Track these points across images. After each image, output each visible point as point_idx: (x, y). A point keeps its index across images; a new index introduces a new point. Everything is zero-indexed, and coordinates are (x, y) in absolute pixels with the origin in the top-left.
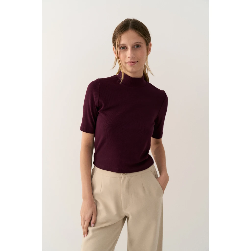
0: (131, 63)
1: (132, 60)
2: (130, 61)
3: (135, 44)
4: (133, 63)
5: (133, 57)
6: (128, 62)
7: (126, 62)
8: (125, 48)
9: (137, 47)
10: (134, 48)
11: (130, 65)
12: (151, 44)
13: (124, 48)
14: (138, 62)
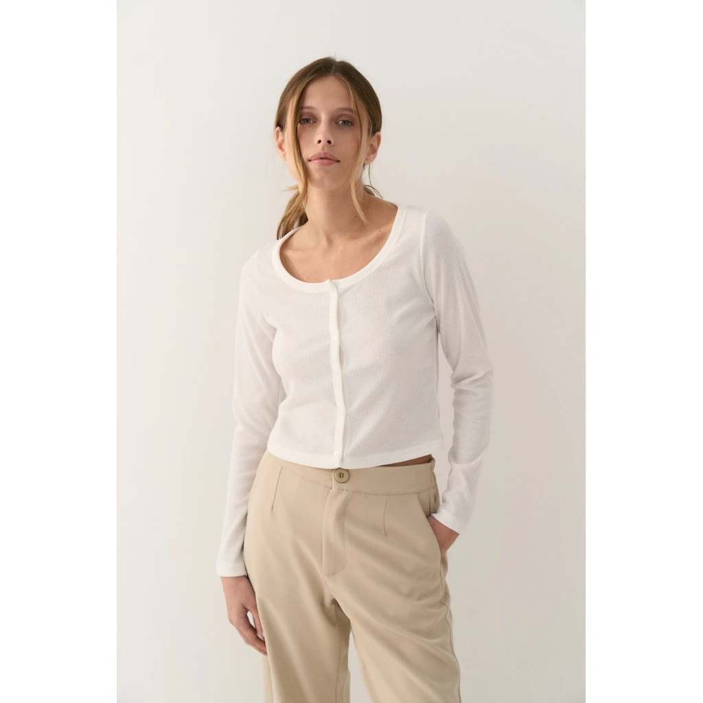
9: (345, 122)
10: (337, 123)
11: (318, 165)
12: (378, 139)
14: (338, 164)
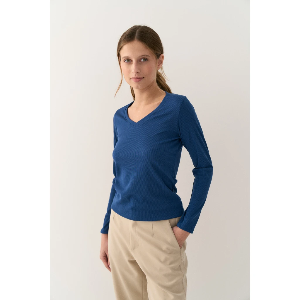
0: (135, 79)
1: (137, 76)
2: (134, 77)
3: (141, 58)
4: (138, 79)
5: (138, 72)
6: (132, 78)
7: (131, 78)
8: (130, 61)
9: (144, 60)
10: (140, 61)
11: (135, 81)
12: (163, 57)
13: (128, 60)
14: (143, 79)
